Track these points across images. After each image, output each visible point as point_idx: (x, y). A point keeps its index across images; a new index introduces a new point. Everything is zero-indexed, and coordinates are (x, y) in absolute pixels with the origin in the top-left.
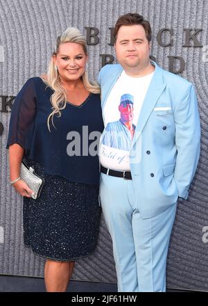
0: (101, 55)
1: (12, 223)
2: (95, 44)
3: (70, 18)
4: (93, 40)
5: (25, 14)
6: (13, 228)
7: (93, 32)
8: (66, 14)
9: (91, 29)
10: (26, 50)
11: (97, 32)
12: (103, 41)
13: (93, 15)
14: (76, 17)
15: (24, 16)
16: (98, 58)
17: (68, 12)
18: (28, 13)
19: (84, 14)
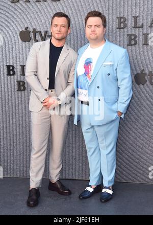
0: (128, 35)
1: (74, 145)
2: (123, 28)
3: (107, 12)
4: (122, 25)
5: (77, 11)
6: (74, 149)
7: (122, 20)
8: (104, 9)
9: (121, 18)
10: (79, 35)
11: (125, 20)
12: (129, 25)
13: (122, 8)
14: (111, 11)
15: (77, 13)
16: (126, 36)
17: (105, 8)
18: (79, 10)
19: (116, 9)
